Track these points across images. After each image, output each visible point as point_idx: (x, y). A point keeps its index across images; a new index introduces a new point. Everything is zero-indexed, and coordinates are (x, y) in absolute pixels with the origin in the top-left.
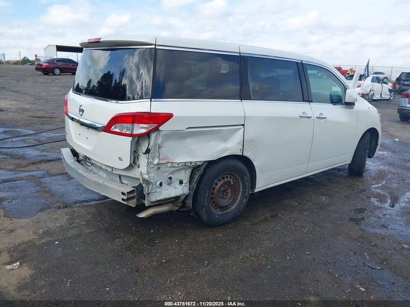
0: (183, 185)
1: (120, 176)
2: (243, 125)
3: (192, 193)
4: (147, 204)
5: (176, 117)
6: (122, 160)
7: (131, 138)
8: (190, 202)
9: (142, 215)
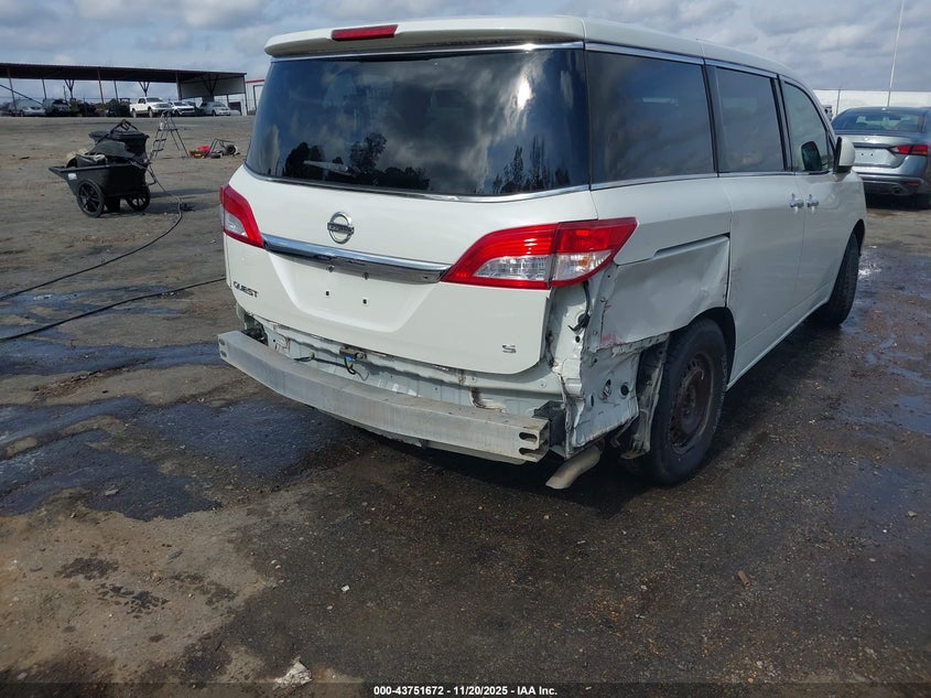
0: (629, 395)
1: (476, 392)
2: (728, 235)
3: (649, 414)
4: (567, 453)
5: (642, 226)
6: (514, 351)
7: (547, 293)
8: (643, 438)
9: (559, 482)
